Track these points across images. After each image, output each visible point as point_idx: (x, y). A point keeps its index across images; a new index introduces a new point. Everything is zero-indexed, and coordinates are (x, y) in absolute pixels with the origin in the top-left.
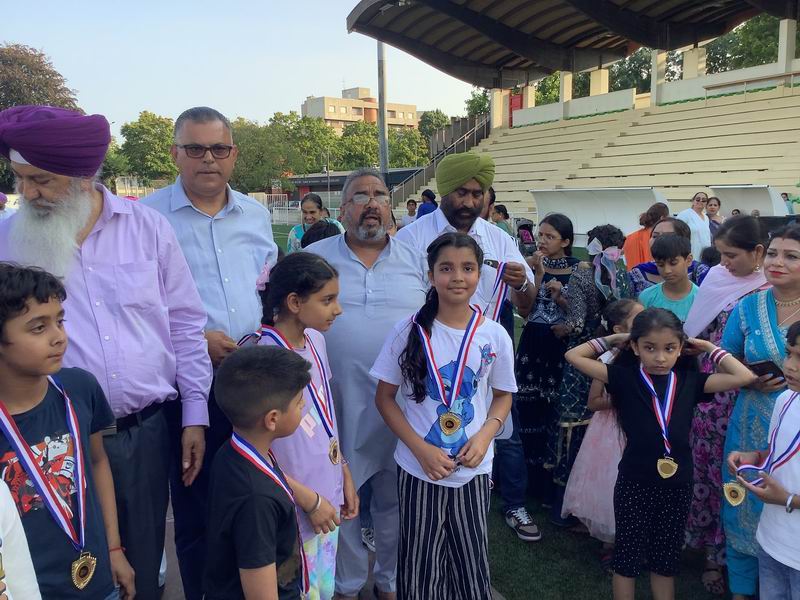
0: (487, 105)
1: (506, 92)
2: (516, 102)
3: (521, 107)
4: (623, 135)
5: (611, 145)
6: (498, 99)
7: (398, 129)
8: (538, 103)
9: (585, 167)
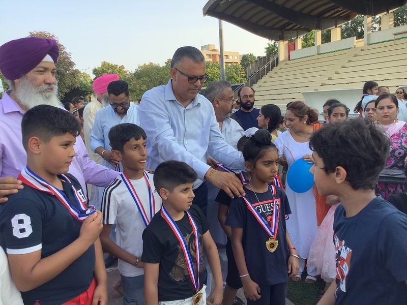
0: (276, 50)
1: (287, 42)
2: (292, 47)
3: (295, 50)
4: (350, 61)
5: (343, 67)
6: (282, 46)
7: (230, 64)
8: (303, 47)
9: (330, 79)
